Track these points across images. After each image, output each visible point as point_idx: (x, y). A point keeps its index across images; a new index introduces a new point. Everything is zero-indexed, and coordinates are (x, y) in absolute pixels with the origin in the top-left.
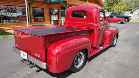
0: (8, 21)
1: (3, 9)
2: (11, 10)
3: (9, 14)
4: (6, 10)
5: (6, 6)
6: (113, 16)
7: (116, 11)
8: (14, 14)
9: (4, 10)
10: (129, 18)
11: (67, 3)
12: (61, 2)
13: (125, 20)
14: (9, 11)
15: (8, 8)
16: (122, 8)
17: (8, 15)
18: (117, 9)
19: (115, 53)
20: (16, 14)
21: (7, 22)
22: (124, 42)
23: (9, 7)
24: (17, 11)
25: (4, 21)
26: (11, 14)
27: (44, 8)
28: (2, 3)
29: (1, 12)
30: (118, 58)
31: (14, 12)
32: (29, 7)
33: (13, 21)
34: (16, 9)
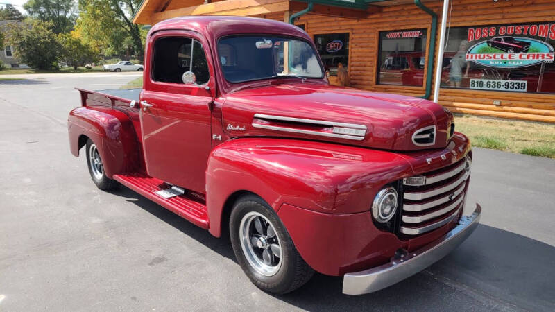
1: (482, 39)
3: (498, 56)
4: (488, 43)
5: (494, 29)
8: (516, 56)
15: (497, 35)
17: (492, 63)
20: (525, 56)
21: (485, 87)
23: (503, 30)
25: (473, 83)
26: (506, 56)
28: (481, 17)
29: (472, 52)
31: (516, 51)
33: (507, 85)
34: (529, 36)
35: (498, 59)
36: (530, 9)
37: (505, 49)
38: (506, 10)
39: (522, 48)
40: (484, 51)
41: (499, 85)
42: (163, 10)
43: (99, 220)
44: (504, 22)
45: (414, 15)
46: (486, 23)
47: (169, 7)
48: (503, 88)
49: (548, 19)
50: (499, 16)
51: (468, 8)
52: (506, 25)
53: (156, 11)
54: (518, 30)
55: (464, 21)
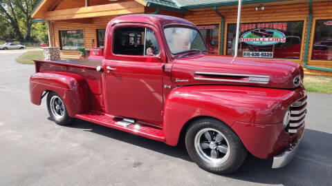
0: (253, 55)
1: (248, 30)
2: (261, 31)
3: (258, 39)
4: (252, 32)
5: (254, 25)
8: (267, 39)
9: (250, 33)
14: (257, 33)
15: (256, 28)
17: (254, 43)
20: (271, 39)
21: (251, 56)
23: (259, 26)
25: (245, 54)
26: (261, 39)
29: (244, 37)
31: (267, 36)
32: (308, 20)
33: (262, 54)
34: (272, 29)
36: (273, 15)
37: (261, 35)
39: (270, 35)
40: (250, 36)
41: (258, 55)
42: (53, 10)
43: (76, 145)
44: (261, 21)
45: (212, 17)
46: (250, 22)
47: (58, 8)
48: (260, 56)
49: (282, 20)
50: (257, 18)
52: (260, 23)
53: (48, 11)
54: (267, 25)
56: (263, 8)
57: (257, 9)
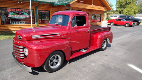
2: (18, 12)
3: (17, 16)
4: (14, 12)
6: (122, 19)
7: (127, 13)
8: (21, 16)
9: (13, 13)
10: (139, 21)
11: (71, 6)
12: (65, 5)
13: (134, 23)
14: (16, 13)
15: (15, 10)
16: (133, 10)
17: (16, 17)
18: (128, 11)
19: (106, 56)
20: (23, 16)
21: (15, 24)
22: (121, 46)
24: (25, 14)
25: (12, 23)
26: (19, 16)
27: (49, 11)
29: (10, 14)
30: (106, 61)
31: (21, 15)
32: (36, 10)
35: (17, 17)
38: (17, 5)
39: (22, 14)
40: (13, 14)
41: (18, 23)
51: (7, 3)
54: (20, 10)
55: (6, 6)
56: (21, 3)
57: (18, 2)
